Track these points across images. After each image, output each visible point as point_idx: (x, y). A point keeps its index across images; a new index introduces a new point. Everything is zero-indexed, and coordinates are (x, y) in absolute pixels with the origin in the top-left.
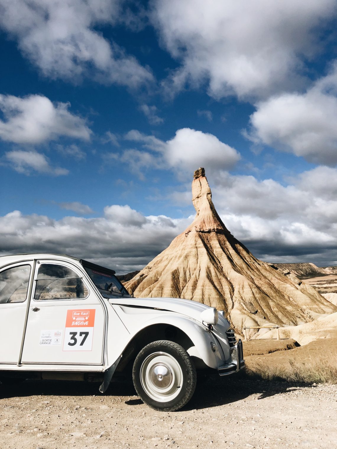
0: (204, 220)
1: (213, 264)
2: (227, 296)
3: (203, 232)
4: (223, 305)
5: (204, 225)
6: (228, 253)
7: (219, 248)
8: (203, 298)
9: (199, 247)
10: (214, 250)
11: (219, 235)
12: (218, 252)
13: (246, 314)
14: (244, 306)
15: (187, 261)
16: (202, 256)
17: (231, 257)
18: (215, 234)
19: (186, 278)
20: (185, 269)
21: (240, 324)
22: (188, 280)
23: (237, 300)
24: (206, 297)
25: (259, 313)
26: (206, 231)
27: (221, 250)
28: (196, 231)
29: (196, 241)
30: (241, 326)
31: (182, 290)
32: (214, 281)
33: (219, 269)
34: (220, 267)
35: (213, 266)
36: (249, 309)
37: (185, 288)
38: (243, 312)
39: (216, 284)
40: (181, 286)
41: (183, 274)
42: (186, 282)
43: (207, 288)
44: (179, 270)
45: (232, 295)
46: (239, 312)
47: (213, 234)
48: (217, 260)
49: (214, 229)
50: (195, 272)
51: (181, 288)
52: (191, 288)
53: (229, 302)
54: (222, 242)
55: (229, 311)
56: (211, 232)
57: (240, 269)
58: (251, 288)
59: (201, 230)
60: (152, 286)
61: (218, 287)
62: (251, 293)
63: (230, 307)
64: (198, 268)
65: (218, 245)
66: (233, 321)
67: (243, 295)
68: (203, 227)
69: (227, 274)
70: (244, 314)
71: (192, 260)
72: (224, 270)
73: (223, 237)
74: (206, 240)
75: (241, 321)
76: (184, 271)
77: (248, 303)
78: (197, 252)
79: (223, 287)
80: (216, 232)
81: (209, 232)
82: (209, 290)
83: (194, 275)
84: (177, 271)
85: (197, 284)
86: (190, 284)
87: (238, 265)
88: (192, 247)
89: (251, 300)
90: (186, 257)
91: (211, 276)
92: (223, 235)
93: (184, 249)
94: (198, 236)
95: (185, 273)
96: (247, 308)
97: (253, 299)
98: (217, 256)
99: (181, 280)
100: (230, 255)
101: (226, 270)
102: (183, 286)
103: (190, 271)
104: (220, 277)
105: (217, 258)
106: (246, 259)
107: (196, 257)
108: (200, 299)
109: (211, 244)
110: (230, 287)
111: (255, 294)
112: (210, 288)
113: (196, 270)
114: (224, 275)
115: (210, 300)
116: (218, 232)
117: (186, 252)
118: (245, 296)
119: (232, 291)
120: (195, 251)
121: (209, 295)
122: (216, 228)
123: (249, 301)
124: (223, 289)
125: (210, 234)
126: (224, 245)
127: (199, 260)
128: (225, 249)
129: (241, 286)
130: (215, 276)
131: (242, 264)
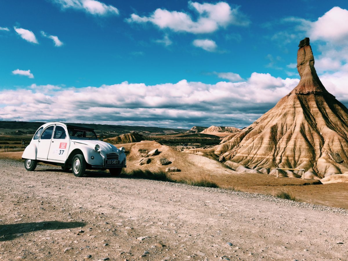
0: (304, 84)
1: (308, 121)
2: (317, 147)
3: (303, 94)
4: (312, 155)
5: (304, 88)
6: (325, 112)
7: (315, 108)
8: (294, 148)
9: (297, 107)
10: (311, 109)
11: (318, 97)
12: (315, 111)
13: (331, 163)
14: (330, 156)
15: (285, 118)
16: (298, 115)
17: (327, 115)
18: (313, 96)
19: (283, 132)
20: (283, 125)
21: (324, 170)
22: (284, 133)
23: (326, 151)
24: (297, 147)
25: (345, 162)
26: (305, 93)
27: (317, 109)
28: (296, 93)
29: (294, 102)
30: (324, 172)
31: (279, 140)
32: (306, 134)
33: (313, 125)
34: (314, 123)
35: (308, 123)
36: (335, 159)
37: (281, 139)
38: (328, 161)
39: (308, 137)
40: (278, 138)
41: (281, 129)
42: (283, 135)
43: (299, 140)
44: (278, 125)
45: (322, 147)
46: (324, 161)
47: (312, 96)
48: (312, 118)
49: (313, 92)
50: (291, 127)
51: (278, 139)
52: (286, 139)
53: (318, 152)
54: (320, 103)
55: (316, 159)
56: (310, 94)
57: (334, 125)
58: (340, 142)
59: (301, 93)
60: (255, 136)
61: (310, 140)
62: (340, 145)
63: (318, 156)
64: (294, 124)
65: (315, 106)
66: (318, 167)
67: (332, 147)
68: (302, 90)
69: (320, 130)
70: (329, 162)
71: (289, 118)
72: (318, 126)
73: (321, 98)
74: (304, 101)
75: (325, 168)
76: (282, 126)
77: (335, 154)
78: (294, 111)
79: (314, 140)
80: (314, 94)
81: (308, 94)
82: (300, 142)
83: (290, 129)
84: (276, 126)
85: (291, 136)
86: (285, 137)
87: (333, 123)
88: (290, 107)
89: (339, 152)
90: (285, 115)
91: (305, 131)
92: (322, 96)
93: (284, 108)
94: (297, 98)
95: (282, 128)
96: (333, 158)
97: (341, 151)
98: (313, 114)
99: (279, 133)
100: (326, 113)
101: (320, 127)
102: (280, 138)
103: (286, 127)
104: (312, 132)
105: (313, 116)
106: (342, 117)
107: (293, 115)
108: (292, 148)
109: (309, 105)
110: (320, 140)
111: (344, 147)
112: (301, 140)
113: (292, 125)
114: (317, 130)
115: (301, 149)
116: (316, 94)
117: (285, 111)
118: (334, 148)
119: (322, 143)
120: (293, 110)
121: (300, 146)
122: (314, 91)
123: (337, 153)
124: (314, 142)
125: (308, 96)
126: (322, 105)
127: (295, 118)
128: (322, 108)
129: (331, 140)
130: (308, 131)
131: (337, 122)
